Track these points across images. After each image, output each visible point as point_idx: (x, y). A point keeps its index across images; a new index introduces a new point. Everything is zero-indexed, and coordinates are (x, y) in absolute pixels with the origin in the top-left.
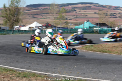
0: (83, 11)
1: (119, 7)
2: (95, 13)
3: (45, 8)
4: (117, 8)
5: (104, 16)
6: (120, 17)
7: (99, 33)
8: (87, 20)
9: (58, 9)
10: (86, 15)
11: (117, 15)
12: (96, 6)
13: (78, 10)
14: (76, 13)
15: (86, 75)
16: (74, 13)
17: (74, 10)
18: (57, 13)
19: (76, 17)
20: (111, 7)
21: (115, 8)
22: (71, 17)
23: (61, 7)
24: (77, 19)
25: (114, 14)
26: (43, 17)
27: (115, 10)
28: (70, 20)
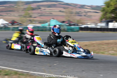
0: (48, 9)
1: (84, 6)
2: (60, 11)
3: (10, 6)
4: (82, 7)
5: (69, 15)
6: (85, 15)
7: (67, 31)
8: (51, 18)
9: (23, 7)
10: (51, 13)
11: (82, 13)
12: (61, 4)
13: (43, 8)
14: (41, 10)
16: (39, 11)
17: (39, 8)
19: (41, 15)
20: (77, 5)
22: (36, 15)
23: (26, 4)
24: (42, 17)
25: (80, 12)
26: (7, 14)
27: (80, 8)
28: (35, 17)
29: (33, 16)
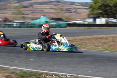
0: (39, 7)
1: (74, 3)
2: (51, 8)
3: (4, 4)
4: (72, 3)
5: (60, 11)
6: (75, 12)
7: (55, 28)
8: (43, 15)
9: (16, 5)
10: (42, 10)
11: (72, 10)
13: (35, 6)
14: (33, 8)
15: (42, 68)
16: (31, 8)
17: (31, 5)
18: (14, 9)
19: (33, 12)
20: (67, 2)
21: (71, 4)
22: (28, 12)
23: (19, 2)
24: (34, 14)
25: (70, 9)
26: (1, 12)
27: (70, 5)
28: (27, 15)
29: (26, 13)
